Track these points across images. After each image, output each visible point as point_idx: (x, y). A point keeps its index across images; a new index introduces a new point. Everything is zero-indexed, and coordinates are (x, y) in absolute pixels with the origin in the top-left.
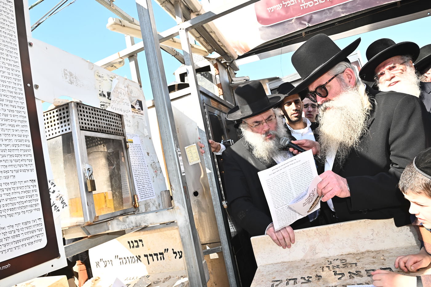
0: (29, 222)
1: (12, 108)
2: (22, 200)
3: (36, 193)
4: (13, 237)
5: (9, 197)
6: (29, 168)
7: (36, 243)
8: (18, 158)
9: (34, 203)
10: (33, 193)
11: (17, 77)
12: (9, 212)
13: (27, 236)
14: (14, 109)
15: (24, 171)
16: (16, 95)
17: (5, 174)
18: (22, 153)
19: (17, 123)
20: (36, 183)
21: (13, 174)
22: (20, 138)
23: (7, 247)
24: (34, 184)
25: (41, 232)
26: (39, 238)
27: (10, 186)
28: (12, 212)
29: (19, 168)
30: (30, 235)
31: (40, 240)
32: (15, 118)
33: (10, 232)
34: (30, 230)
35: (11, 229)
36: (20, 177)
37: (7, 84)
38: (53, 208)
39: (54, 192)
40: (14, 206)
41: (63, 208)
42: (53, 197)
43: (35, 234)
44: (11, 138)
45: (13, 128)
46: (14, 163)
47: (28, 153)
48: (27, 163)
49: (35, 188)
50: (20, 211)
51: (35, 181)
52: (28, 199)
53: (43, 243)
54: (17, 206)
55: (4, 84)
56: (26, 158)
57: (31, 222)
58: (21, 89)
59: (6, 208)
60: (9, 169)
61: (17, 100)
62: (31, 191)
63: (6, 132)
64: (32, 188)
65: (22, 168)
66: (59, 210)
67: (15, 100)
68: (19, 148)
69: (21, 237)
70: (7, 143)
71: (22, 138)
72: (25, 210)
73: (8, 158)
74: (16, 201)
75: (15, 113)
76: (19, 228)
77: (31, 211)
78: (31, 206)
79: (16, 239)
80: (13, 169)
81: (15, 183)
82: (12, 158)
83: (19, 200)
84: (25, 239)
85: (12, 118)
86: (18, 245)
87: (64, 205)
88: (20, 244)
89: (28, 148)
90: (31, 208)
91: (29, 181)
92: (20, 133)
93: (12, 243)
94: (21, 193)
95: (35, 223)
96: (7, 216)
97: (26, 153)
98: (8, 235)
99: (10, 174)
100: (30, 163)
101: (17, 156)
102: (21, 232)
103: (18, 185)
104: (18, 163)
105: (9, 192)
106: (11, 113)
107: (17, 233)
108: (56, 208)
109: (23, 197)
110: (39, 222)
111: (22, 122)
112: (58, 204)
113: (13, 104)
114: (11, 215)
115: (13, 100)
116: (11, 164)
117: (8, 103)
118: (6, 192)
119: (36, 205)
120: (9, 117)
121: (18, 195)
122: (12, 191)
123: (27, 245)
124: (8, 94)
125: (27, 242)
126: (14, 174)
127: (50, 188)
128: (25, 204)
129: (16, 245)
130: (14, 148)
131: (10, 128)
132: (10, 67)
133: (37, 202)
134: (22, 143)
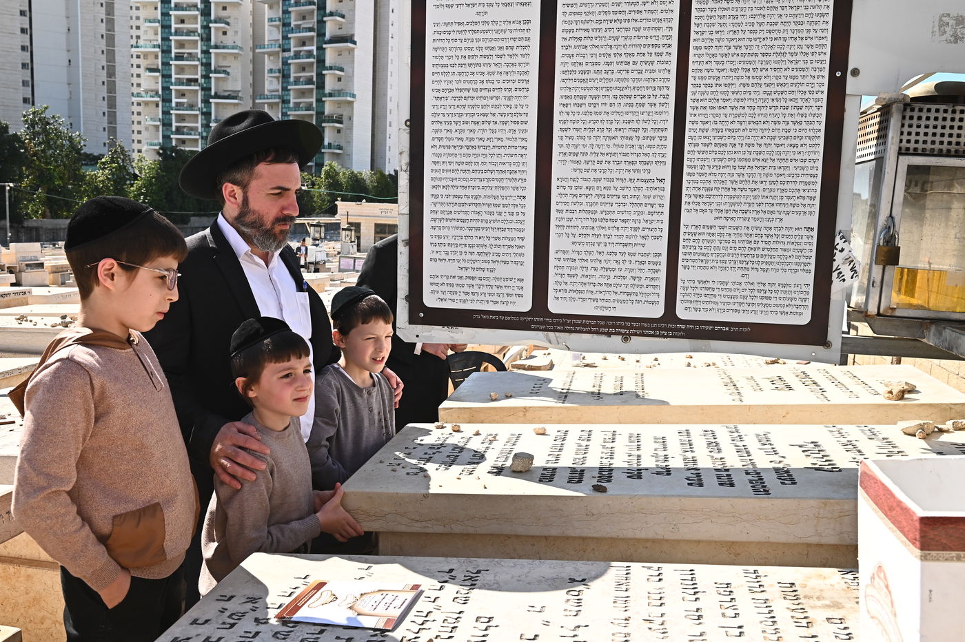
0: (790, 285)
1: (799, 119)
2: (785, 253)
3: (810, 247)
4: (762, 298)
5: (767, 246)
6: (807, 209)
7: (792, 315)
8: (794, 194)
9: (803, 260)
10: (804, 247)
11: (819, 65)
12: (764, 266)
13: (782, 302)
14: (804, 119)
15: (799, 213)
16: (811, 96)
17: (769, 216)
18: (801, 187)
19: (804, 141)
20: (815, 233)
21: (780, 217)
22: (802, 164)
23: (751, 308)
24: (811, 233)
25: (804, 303)
26: (798, 311)
27: (772, 232)
28: (767, 266)
29: (791, 209)
30: (787, 302)
31: (800, 314)
32: (802, 134)
33: (760, 291)
34: (788, 296)
35: (762, 287)
36: (791, 221)
37: (800, 80)
38: (835, 275)
39: (842, 250)
40: (773, 260)
41: (852, 278)
42: (839, 257)
43: (793, 303)
44: (789, 164)
45: (795, 149)
46: (785, 200)
47: (811, 186)
48: (807, 201)
49: (810, 240)
50: (779, 267)
51: (813, 229)
52: (794, 254)
53: (804, 318)
54: (777, 259)
55: (795, 81)
56: (806, 194)
57: (793, 286)
58: (822, 84)
59: (760, 259)
60: (775, 208)
61: (812, 103)
62: (803, 243)
63: (783, 156)
64: (805, 239)
65: (796, 209)
66: (844, 280)
67: (808, 104)
68: (798, 180)
69: (773, 301)
70: (781, 171)
71: (807, 164)
72: (787, 268)
73: (778, 193)
74: (776, 254)
75: (804, 126)
76: (773, 289)
77: (796, 271)
78: (798, 264)
79: (765, 301)
80: (782, 208)
81: (780, 229)
82: (784, 194)
83: (780, 252)
84: (778, 306)
85: (798, 134)
86: (766, 309)
87: (855, 275)
88: (769, 309)
89: (813, 180)
90: (797, 267)
91: (803, 229)
92: (806, 156)
93: (758, 305)
94: (786, 243)
95: (798, 289)
96: (760, 269)
97: (808, 187)
98: (756, 294)
99: (777, 215)
100: (812, 202)
101: (792, 190)
102: (774, 295)
103: (785, 232)
104: (792, 201)
105: (770, 239)
106: (797, 127)
107: (768, 294)
108: (841, 275)
109: (788, 250)
110: (804, 289)
111: (810, 138)
112: (846, 270)
113: (804, 111)
114: (765, 270)
115: (805, 104)
116: (780, 202)
117: (795, 111)
118: (764, 238)
119: (805, 264)
120: (792, 133)
121: (781, 246)
122: (775, 239)
123: (779, 314)
124: (799, 96)
125: (779, 309)
126: (783, 216)
127: (838, 244)
128: (789, 260)
129: (763, 309)
130: (790, 179)
131: (791, 149)
132: (810, 50)
133: (808, 261)
134: (805, 172)
